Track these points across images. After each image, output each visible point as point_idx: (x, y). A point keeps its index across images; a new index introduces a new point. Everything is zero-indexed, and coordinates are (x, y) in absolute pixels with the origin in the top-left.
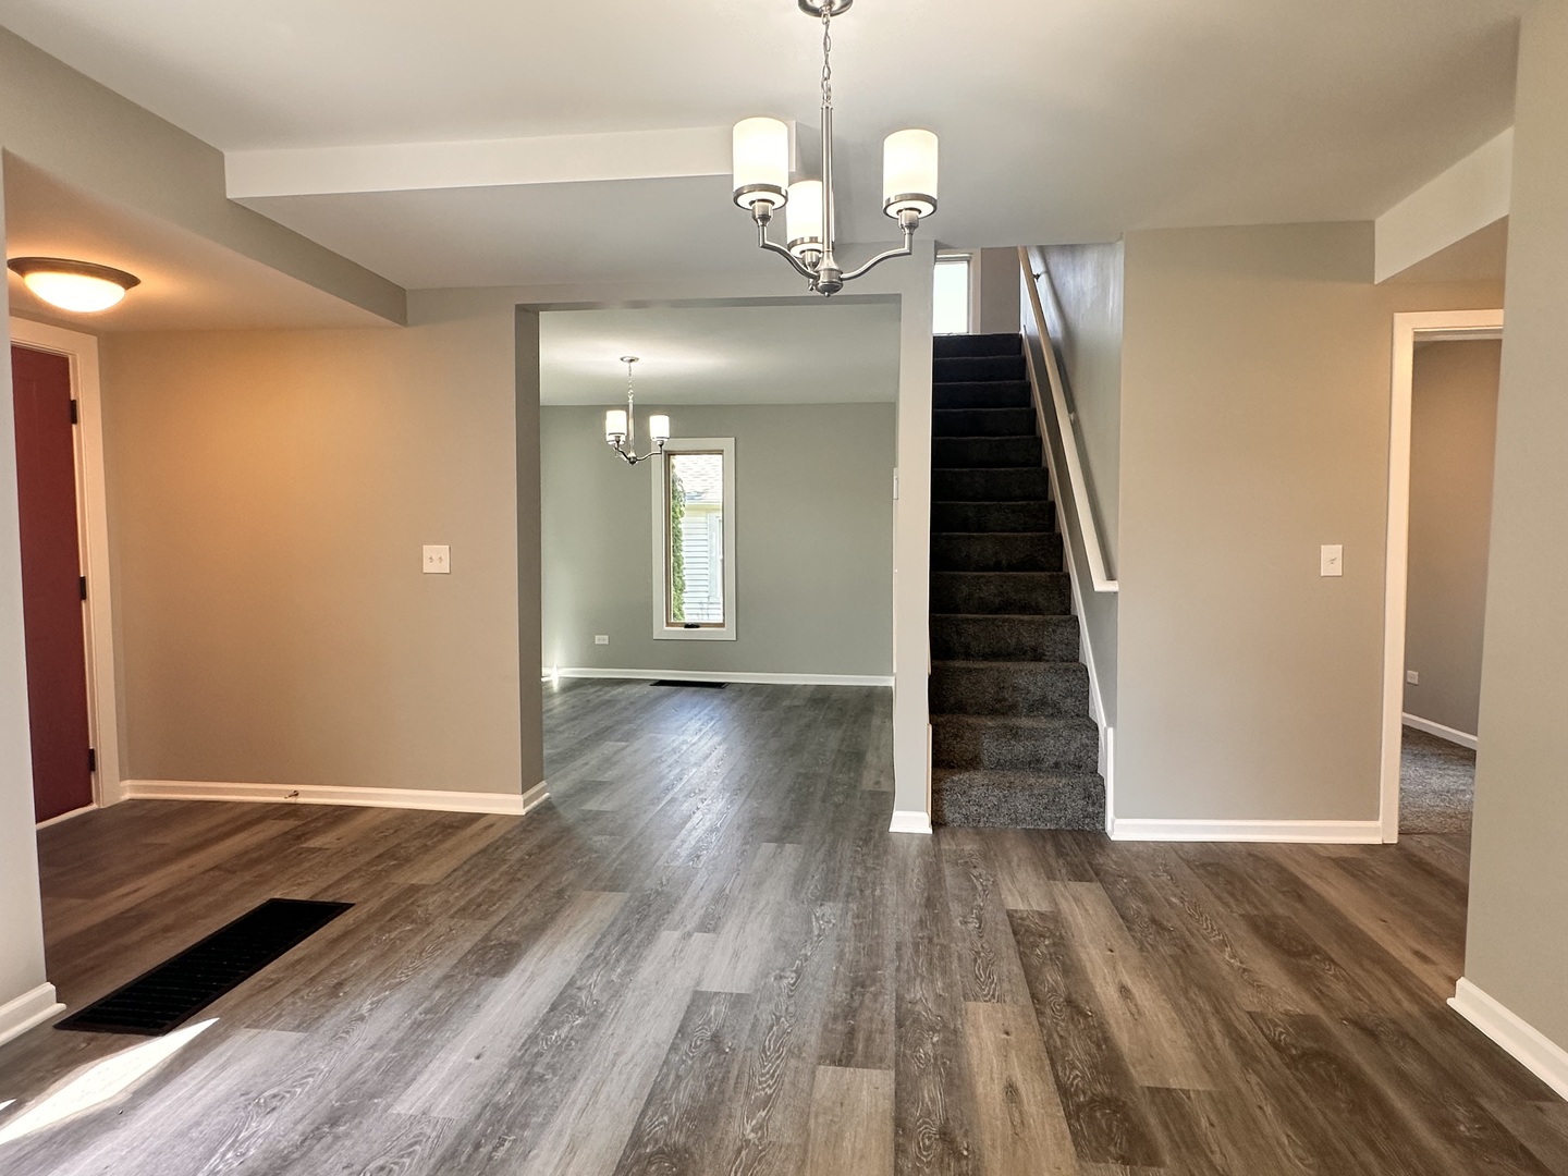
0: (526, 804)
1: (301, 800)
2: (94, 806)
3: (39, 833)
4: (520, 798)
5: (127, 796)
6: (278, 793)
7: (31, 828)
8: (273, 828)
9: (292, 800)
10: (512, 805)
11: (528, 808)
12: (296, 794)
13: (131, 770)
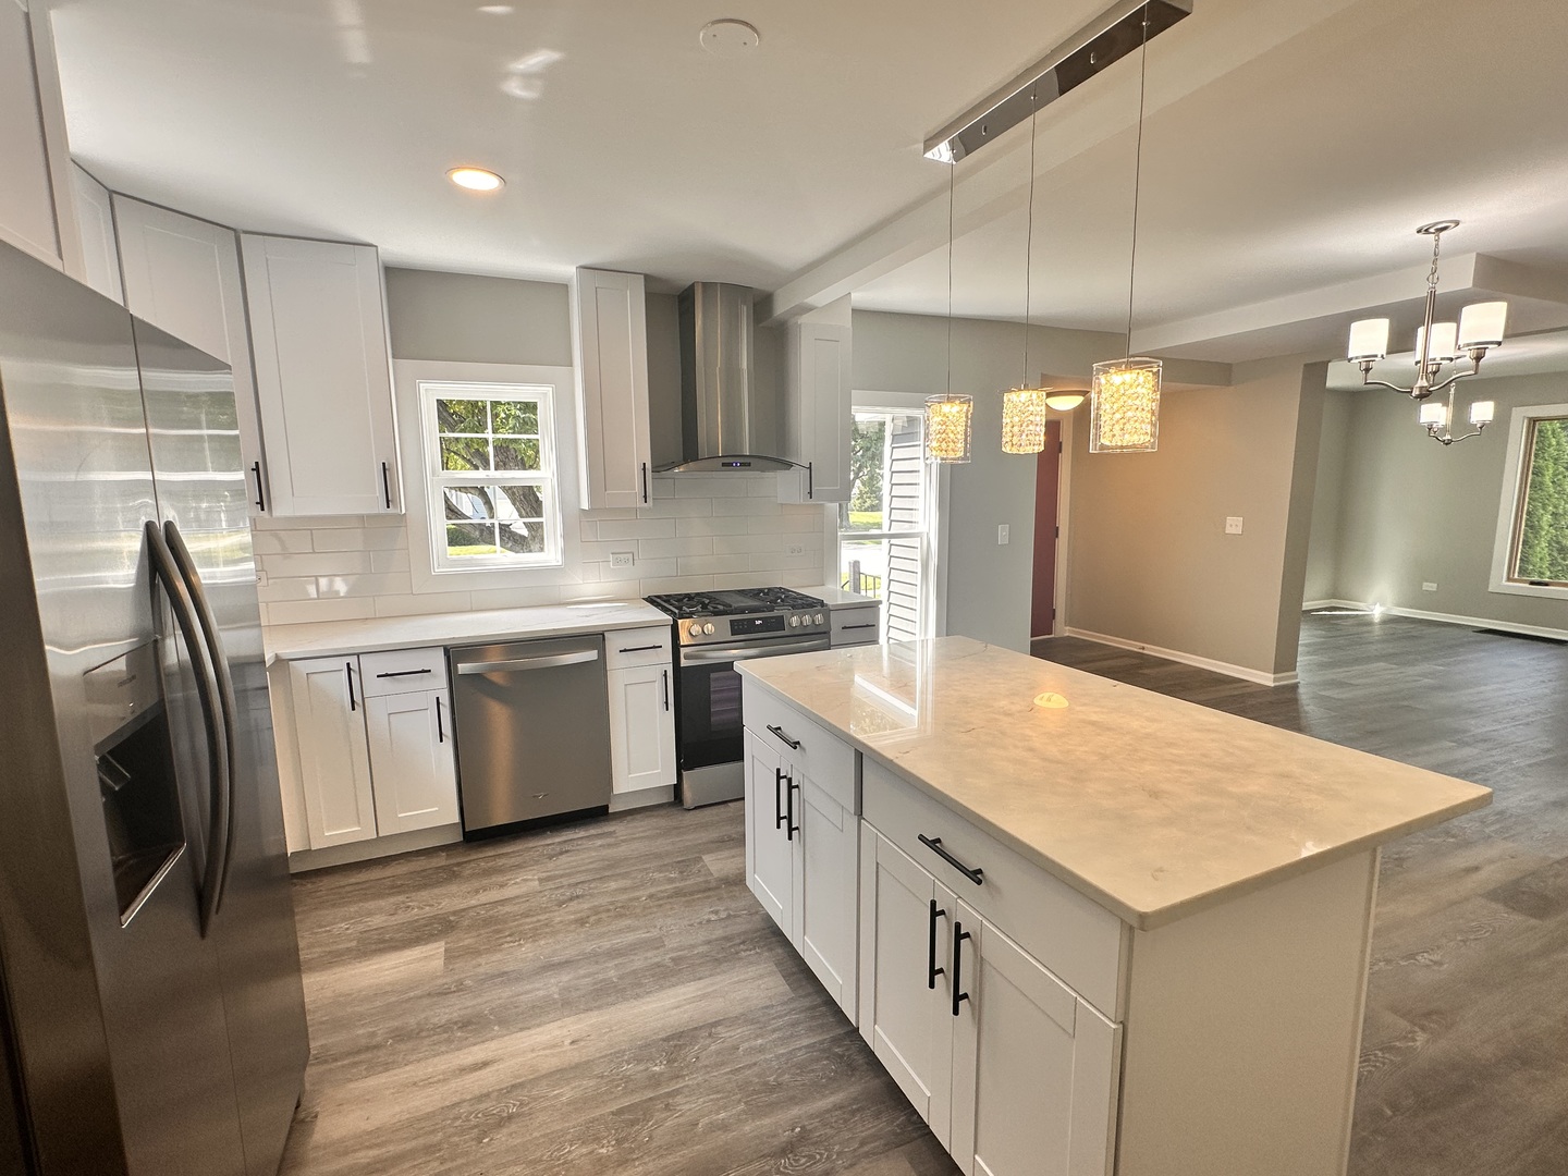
0: (1275, 680)
1: (1145, 652)
2: (1052, 636)
3: (1032, 642)
4: (1272, 676)
5: (1067, 634)
6: (1135, 646)
7: (1029, 639)
8: (1127, 661)
9: (1141, 651)
10: (1267, 679)
11: (1277, 684)
12: (1143, 648)
13: (1069, 622)
